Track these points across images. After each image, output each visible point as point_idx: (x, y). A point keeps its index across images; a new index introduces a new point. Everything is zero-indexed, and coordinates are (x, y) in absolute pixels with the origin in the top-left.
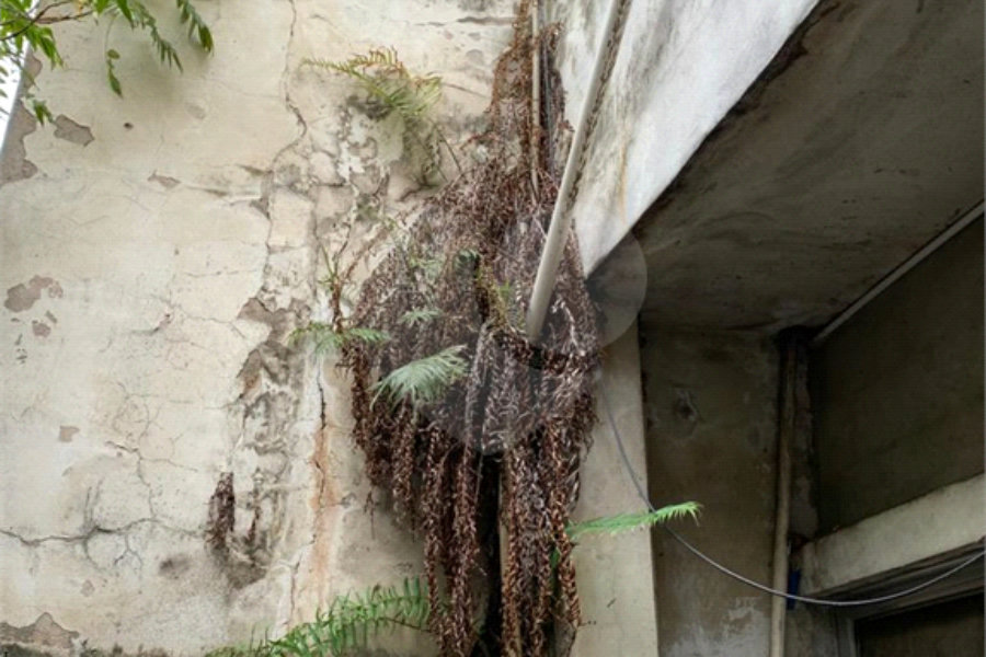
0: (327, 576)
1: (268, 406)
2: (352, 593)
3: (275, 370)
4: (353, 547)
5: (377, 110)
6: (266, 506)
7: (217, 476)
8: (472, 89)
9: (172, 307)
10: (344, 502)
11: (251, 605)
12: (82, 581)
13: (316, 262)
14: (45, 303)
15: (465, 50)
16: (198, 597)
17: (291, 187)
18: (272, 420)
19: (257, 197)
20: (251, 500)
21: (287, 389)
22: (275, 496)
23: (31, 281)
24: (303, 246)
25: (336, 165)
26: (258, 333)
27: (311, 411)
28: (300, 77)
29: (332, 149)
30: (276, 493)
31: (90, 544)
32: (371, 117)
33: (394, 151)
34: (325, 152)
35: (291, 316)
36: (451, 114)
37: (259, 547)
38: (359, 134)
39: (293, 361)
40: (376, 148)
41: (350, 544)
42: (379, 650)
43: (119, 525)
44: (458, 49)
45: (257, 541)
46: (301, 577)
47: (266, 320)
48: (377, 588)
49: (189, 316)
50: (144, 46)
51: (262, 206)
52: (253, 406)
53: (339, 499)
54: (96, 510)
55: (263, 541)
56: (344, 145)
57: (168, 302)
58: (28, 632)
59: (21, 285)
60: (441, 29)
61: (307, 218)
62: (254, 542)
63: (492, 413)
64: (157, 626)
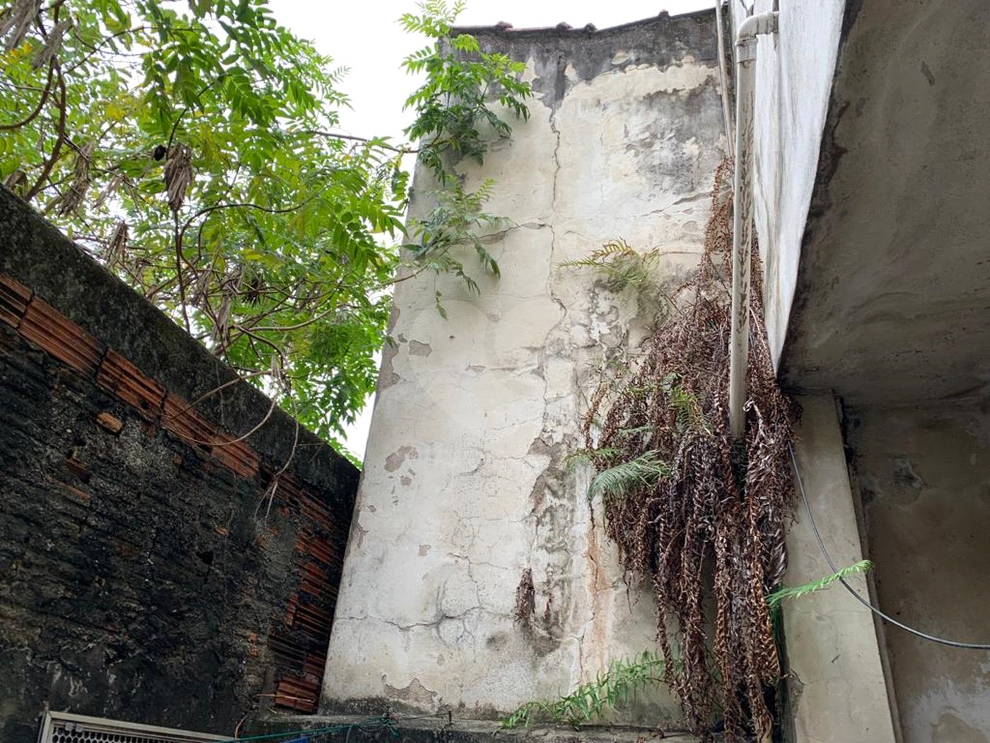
0: (606, 646)
1: (552, 516)
2: (625, 657)
3: (555, 488)
4: (624, 622)
5: (616, 286)
6: (557, 593)
7: (521, 571)
8: (689, 251)
9: (484, 453)
10: (614, 586)
11: (551, 668)
12: (436, 654)
13: (579, 404)
14: (408, 463)
15: (681, 224)
16: (514, 664)
17: (558, 354)
18: (556, 527)
19: (535, 367)
20: (546, 588)
21: (565, 501)
22: (562, 583)
23: (400, 450)
24: (569, 395)
25: (589, 332)
26: (542, 462)
27: (583, 515)
28: (560, 277)
29: (586, 321)
30: (563, 582)
31: (441, 628)
32: (612, 292)
33: (632, 311)
34: (580, 324)
35: (564, 447)
36: (674, 274)
37: (554, 624)
38: (604, 306)
39: (567, 481)
40: (617, 312)
41: (621, 619)
42: (650, 705)
43: (459, 612)
44: (675, 225)
45: (552, 620)
46: (586, 646)
47: (547, 453)
48: (646, 654)
49: (496, 458)
50: (460, 283)
51: (539, 372)
52: (541, 517)
53: (611, 584)
54: (444, 602)
55: (556, 619)
56: (595, 315)
57: (482, 450)
58: (405, 692)
59: (393, 454)
60: (661, 214)
61: (570, 374)
62: (549, 620)
63: (698, 502)
64: (488, 687)
